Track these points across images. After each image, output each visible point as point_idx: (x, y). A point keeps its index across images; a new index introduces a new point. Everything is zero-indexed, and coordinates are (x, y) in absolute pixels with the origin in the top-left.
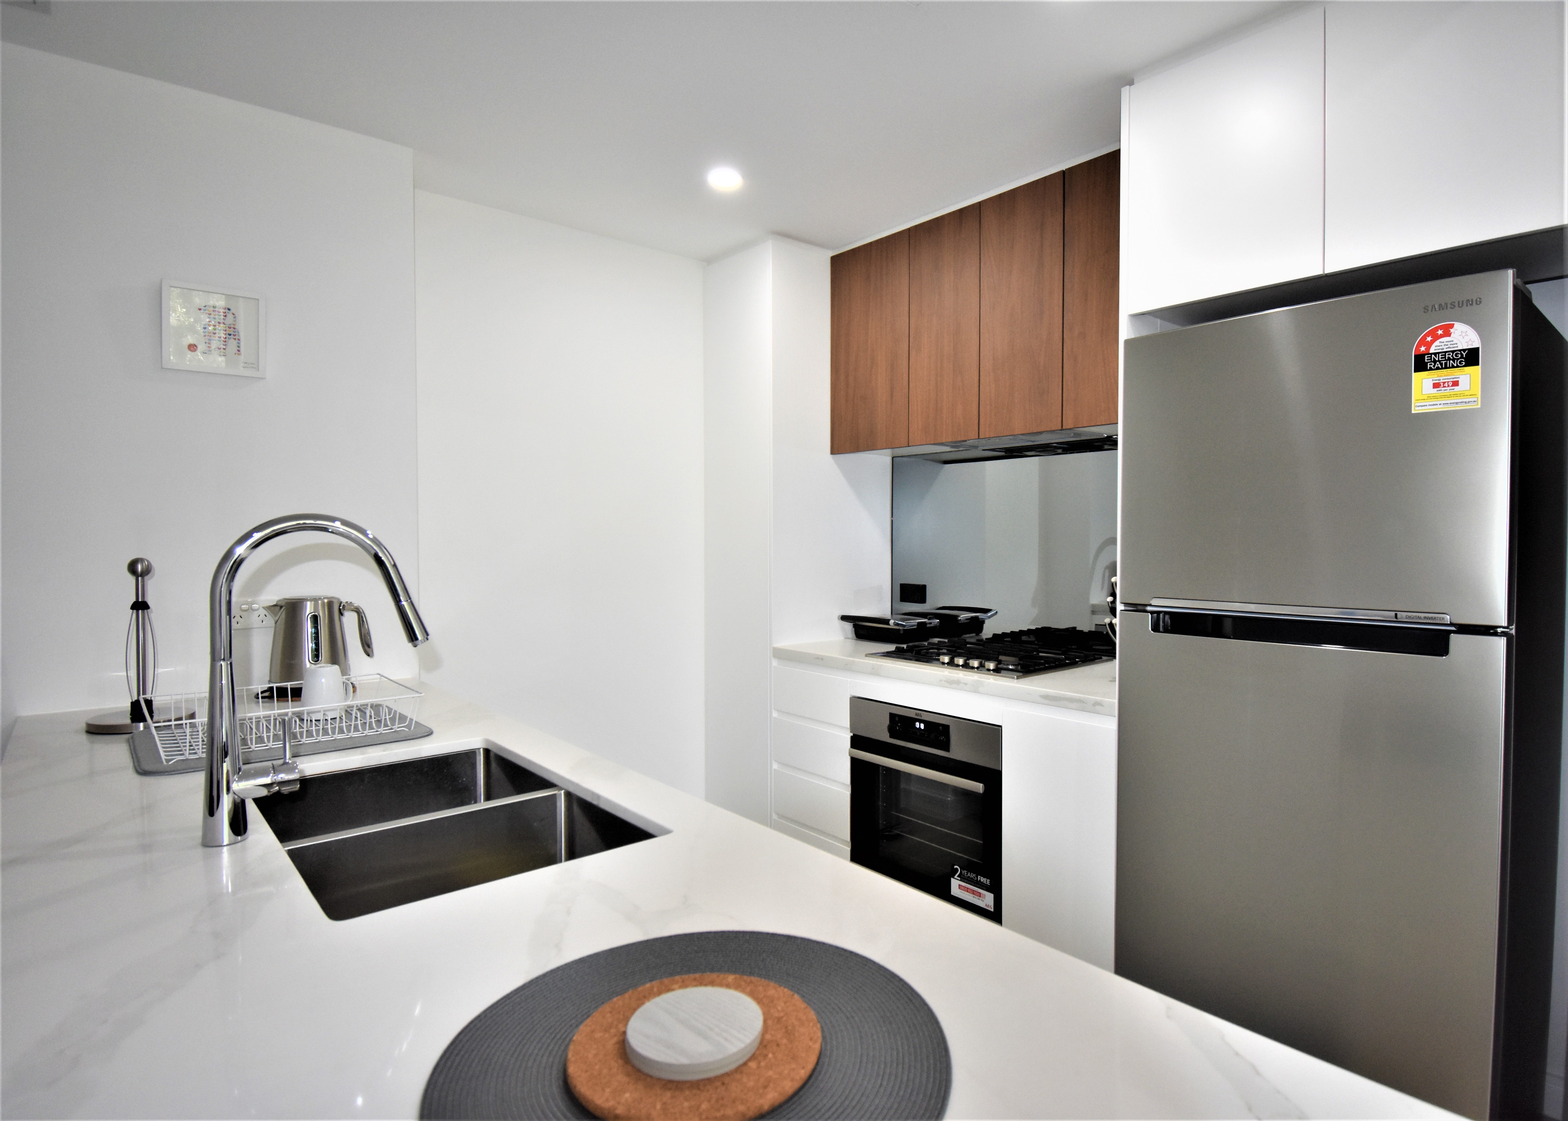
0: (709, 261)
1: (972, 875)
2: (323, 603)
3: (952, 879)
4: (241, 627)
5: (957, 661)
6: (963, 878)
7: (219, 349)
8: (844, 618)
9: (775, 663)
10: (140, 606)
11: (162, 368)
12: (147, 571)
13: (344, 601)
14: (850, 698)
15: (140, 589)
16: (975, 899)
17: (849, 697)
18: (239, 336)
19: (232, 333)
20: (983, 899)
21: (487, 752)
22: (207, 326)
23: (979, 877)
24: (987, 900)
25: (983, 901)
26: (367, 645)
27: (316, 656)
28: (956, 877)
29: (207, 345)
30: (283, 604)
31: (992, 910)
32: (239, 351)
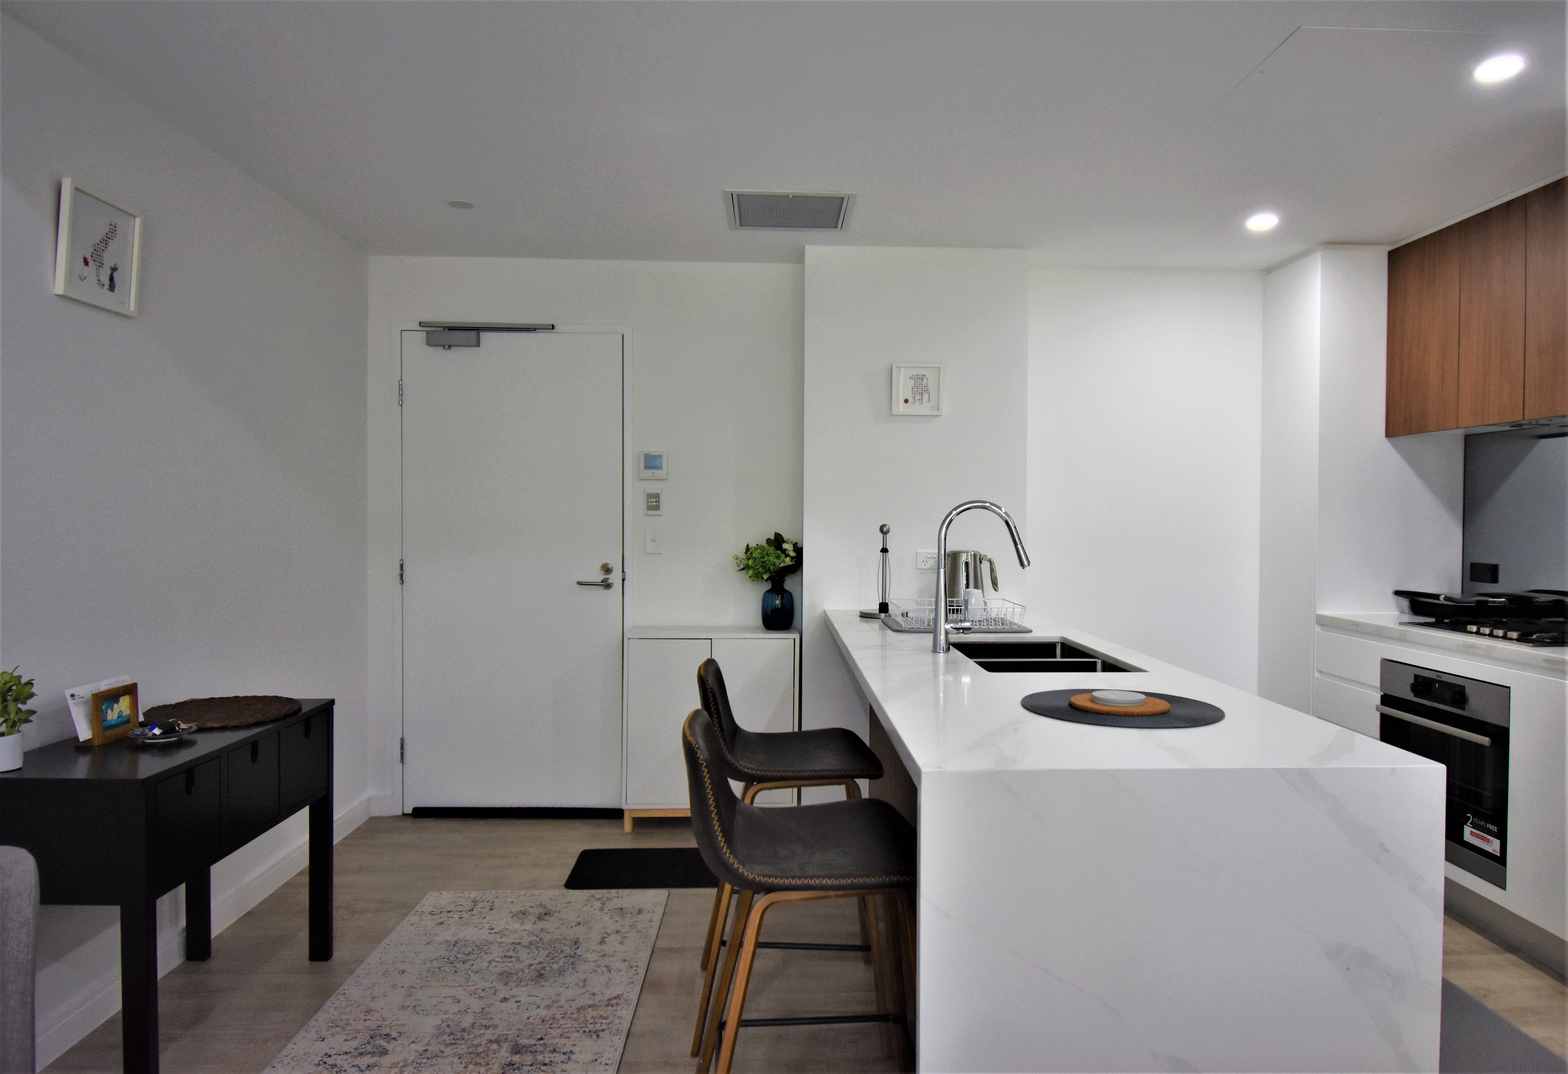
0: (1269, 271)
1: (1482, 823)
2: (971, 554)
3: (1465, 826)
4: (927, 568)
5: (1483, 630)
6: (1474, 825)
7: (919, 400)
8: (1398, 593)
9: (1318, 629)
10: (884, 550)
11: (892, 415)
12: (888, 532)
13: (982, 554)
14: (1381, 661)
15: (884, 541)
16: (1483, 845)
17: (1380, 659)
18: (929, 391)
19: (926, 390)
20: (1491, 845)
21: (1063, 644)
22: (913, 387)
23: (1488, 824)
24: (1493, 846)
25: (1491, 846)
26: (995, 584)
27: (967, 587)
28: (1468, 824)
29: (914, 398)
30: (950, 554)
31: (1499, 855)
32: (929, 400)
